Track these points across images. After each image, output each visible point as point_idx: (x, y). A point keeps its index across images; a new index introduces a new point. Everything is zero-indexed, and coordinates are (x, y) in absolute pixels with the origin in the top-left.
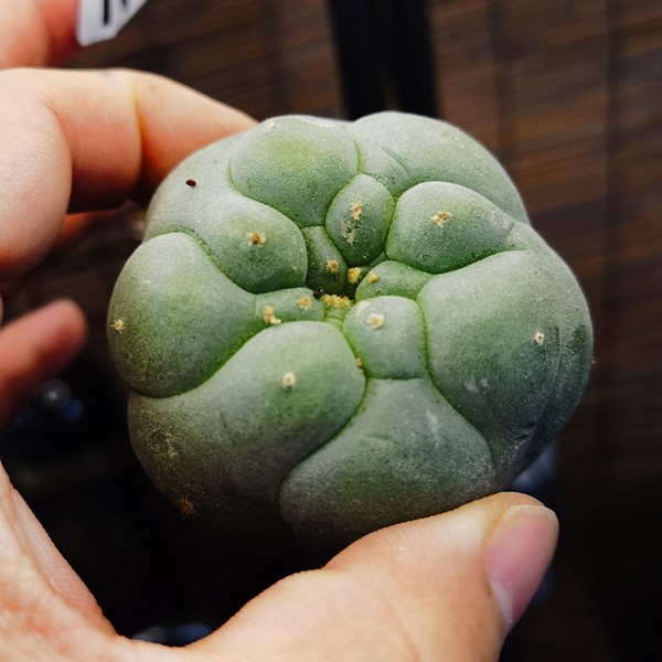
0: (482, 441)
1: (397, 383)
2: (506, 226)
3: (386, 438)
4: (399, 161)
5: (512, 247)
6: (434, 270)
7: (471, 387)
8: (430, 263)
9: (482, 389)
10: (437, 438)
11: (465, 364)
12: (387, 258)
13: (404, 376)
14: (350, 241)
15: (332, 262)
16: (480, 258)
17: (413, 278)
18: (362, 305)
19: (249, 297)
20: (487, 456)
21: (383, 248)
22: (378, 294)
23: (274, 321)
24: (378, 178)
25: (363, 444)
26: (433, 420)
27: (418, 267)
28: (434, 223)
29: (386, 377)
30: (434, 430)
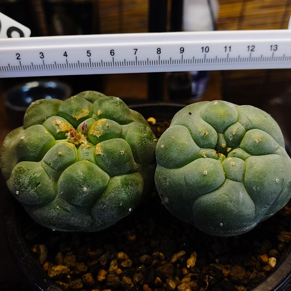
0: (254, 205)
1: (234, 182)
2: (276, 147)
3: (227, 195)
4: (250, 121)
5: (277, 153)
6: (252, 154)
7: (254, 189)
8: (252, 152)
9: (257, 190)
10: (241, 200)
11: (254, 182)
12: (239, 147)
13: (236, 181)
14: (230, 140)
15: (224, 145)
16: (266, 154)
17: (246, 154)
18: (229, 159)
19: (199, 148)
20: (254, 209)
21: (239, 144)
22: (235, 156)
23: (204, 156)
24: (243, 125)
25: (220, 195)
26: (241, 194)
27: (247, 152)
28: (256, 141)
29: (231, 180)
30: (241, 197)
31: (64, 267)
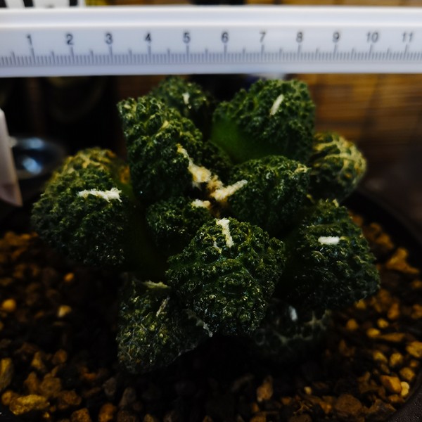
31: (39, 398)
